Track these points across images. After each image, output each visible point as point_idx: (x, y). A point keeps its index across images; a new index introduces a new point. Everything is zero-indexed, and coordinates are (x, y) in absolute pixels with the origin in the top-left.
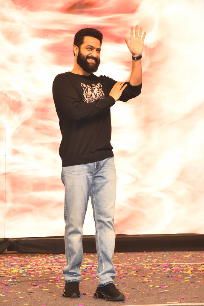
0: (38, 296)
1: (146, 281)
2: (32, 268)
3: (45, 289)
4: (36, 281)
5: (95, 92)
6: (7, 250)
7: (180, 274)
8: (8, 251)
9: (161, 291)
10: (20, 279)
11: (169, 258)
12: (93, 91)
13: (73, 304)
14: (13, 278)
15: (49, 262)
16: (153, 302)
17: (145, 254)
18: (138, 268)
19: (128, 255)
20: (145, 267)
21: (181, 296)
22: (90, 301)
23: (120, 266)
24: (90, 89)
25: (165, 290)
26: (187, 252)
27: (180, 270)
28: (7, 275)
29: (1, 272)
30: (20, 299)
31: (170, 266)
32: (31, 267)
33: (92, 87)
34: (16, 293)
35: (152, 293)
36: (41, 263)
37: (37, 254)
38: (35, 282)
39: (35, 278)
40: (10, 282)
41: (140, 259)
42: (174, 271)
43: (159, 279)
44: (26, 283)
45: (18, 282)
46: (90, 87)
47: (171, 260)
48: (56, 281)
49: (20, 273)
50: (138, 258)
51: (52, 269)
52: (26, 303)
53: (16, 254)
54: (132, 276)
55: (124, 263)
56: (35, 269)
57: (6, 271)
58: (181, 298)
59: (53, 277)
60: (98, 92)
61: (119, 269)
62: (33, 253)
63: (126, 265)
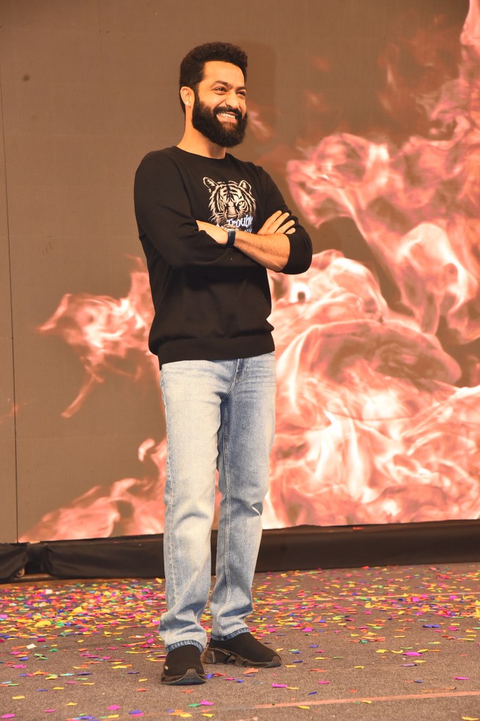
0: (100, 682)
1: (368, 640)
2: (86, 615)
3: (118, 666)
4: (95, 645)
5: (237, 199)
6: (23, 572)
7: (456, 621)
8: (26, 573)
9: (406, 662)
10: (55, 643)
11: (428, 581)
12: (230, 196)
13: (187, 701)
14: (39, 641)
15: (127, 599)
16: (387, 690)
17: (367, 572)
18: (350, 609)
19: (323, 578)
20: (368, 606)
21: (456, 674)
22: (229, 692)
23: (304, 603)
24: (224, 191)
25: (417, 661)
26: (473, 566)
27: (454, 610)
28: (25, 633)
29: (10, 626)
30: (56, 692)
31: (430, 601)
32: (85, 612)
33: (228, 187)
34: (47, 679)
35: (385, 669)
36: (108, 602)
37: (100, 580)
38: (92, 648)
39: (93, 638)
40: (31, 651)
41: (353, 586)
42: (441, 612)
43: (403, 633)
44: (72, 652)
45: (51, 651)
46: (223, 187)
47: (433, 585)
48: (145, 644)
49: (57, 627)
50: (349, 584)
51: (134, 615)
52: (69, 702)
53: (46, 582)
54: (334, 628)
55: (315, 596)
56: (94, 616)
57: (23, 623)
58: (456, 679)
59: (137, 636)
60: (243, 199)
61: (303, 611)
62: (88, 578)
63: (320, 602)
